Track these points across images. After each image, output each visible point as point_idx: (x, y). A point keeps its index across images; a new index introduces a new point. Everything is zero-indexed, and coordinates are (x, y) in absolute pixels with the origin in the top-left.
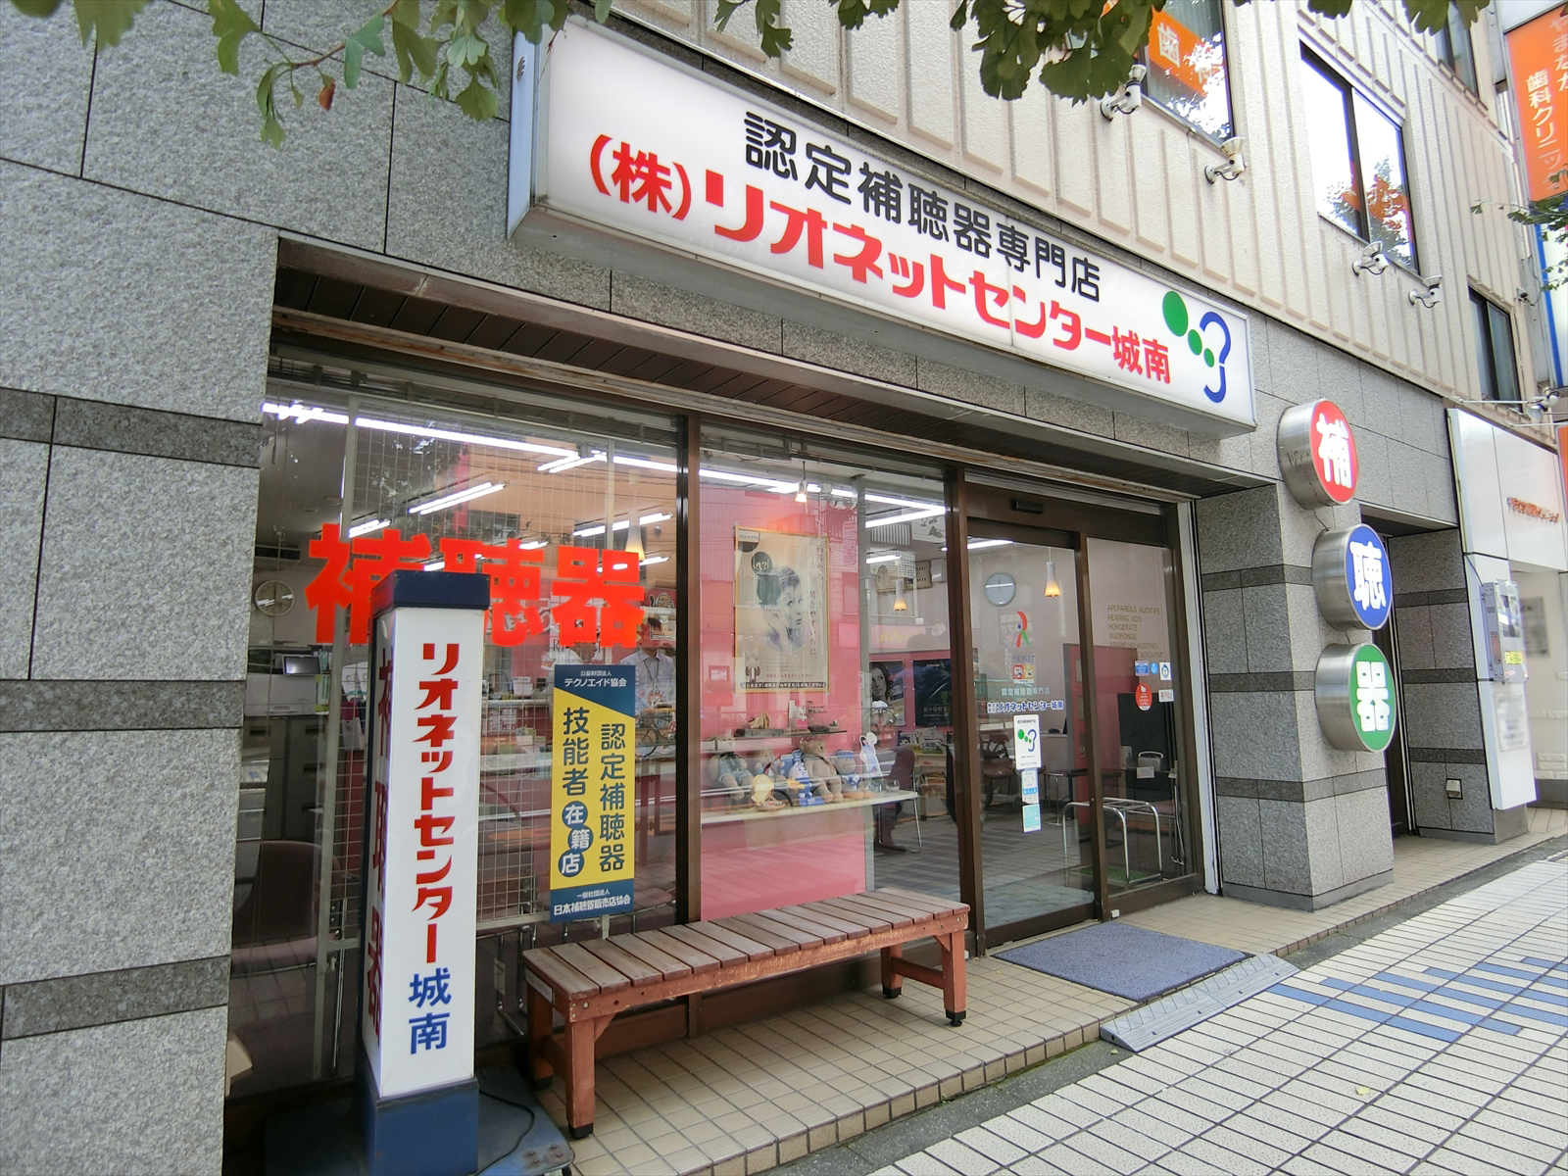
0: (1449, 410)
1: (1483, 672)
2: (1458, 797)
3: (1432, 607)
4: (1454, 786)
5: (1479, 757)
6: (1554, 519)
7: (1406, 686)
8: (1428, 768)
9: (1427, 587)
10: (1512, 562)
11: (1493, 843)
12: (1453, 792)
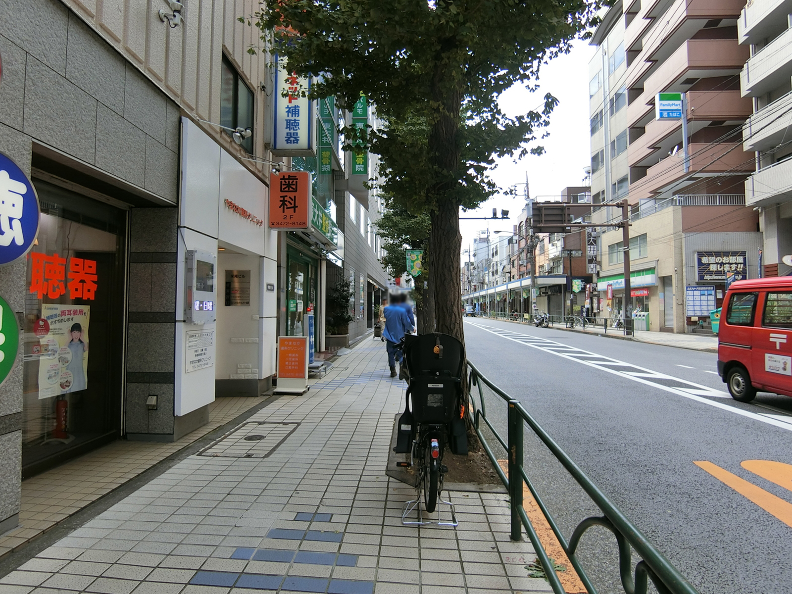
0: (183, 117)
1: (180, 316)
2: (153, 409)
3: (154, 265)
4: (152, 401)
5: (169, 378)
6: (259, 223)
7: (130, 324)
8: (137, 387)
9: (152, 249)
10: (220, 241)
11: (172, 441)
12: (151, 405)
